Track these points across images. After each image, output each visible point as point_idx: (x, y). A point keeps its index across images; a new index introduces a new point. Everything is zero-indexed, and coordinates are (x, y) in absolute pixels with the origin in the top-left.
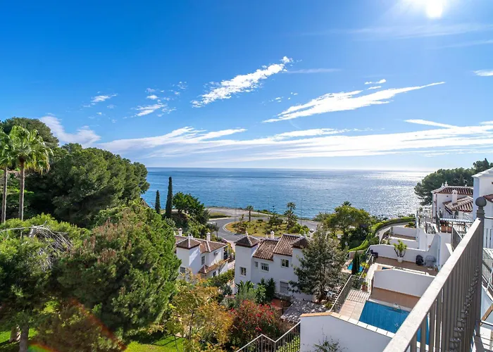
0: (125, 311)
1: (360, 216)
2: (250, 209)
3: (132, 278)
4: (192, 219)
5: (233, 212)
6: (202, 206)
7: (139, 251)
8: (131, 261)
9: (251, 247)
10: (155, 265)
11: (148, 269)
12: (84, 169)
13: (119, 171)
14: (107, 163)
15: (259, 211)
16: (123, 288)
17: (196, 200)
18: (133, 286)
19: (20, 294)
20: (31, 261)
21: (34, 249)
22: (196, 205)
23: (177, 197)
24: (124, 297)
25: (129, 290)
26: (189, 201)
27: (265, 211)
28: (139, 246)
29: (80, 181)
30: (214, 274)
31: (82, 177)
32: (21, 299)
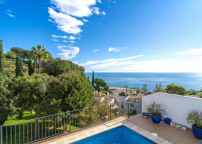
0: (70, 104)
1: (179, 89)
2: (126, 87)
3: (73, 92)
4: (102, 89)
5: (119, 88)
6: (106, 84)
7: (76, 83)
8: (73, 86)
9: (126, 96)
10: (83, 90)
11: (80, 90)
12: (62, 66)
13: (74, 68)
14: (70, 65)
15: (130, 88)
16: (70, 94)
17: (103, 81)
18: (74, 95)
19: (35, 97)
20: (39, 87)
21: (41, 82)
22: (104, 83)
23: (96, 79)
24: (70, 98)
25: (72, 96)
26: (101, 81)
27: (133, 88)
28: (77, 81)
29: (60, 71)
30: (111, 108)
31: (61, 69)
32: (36, 99)
